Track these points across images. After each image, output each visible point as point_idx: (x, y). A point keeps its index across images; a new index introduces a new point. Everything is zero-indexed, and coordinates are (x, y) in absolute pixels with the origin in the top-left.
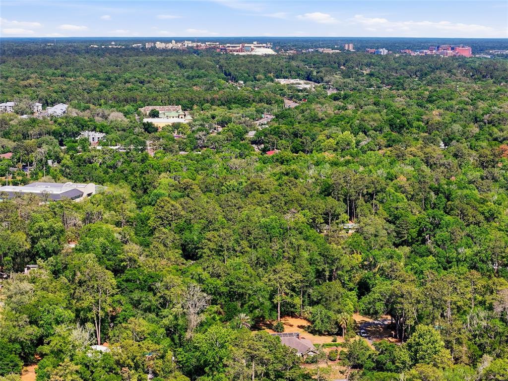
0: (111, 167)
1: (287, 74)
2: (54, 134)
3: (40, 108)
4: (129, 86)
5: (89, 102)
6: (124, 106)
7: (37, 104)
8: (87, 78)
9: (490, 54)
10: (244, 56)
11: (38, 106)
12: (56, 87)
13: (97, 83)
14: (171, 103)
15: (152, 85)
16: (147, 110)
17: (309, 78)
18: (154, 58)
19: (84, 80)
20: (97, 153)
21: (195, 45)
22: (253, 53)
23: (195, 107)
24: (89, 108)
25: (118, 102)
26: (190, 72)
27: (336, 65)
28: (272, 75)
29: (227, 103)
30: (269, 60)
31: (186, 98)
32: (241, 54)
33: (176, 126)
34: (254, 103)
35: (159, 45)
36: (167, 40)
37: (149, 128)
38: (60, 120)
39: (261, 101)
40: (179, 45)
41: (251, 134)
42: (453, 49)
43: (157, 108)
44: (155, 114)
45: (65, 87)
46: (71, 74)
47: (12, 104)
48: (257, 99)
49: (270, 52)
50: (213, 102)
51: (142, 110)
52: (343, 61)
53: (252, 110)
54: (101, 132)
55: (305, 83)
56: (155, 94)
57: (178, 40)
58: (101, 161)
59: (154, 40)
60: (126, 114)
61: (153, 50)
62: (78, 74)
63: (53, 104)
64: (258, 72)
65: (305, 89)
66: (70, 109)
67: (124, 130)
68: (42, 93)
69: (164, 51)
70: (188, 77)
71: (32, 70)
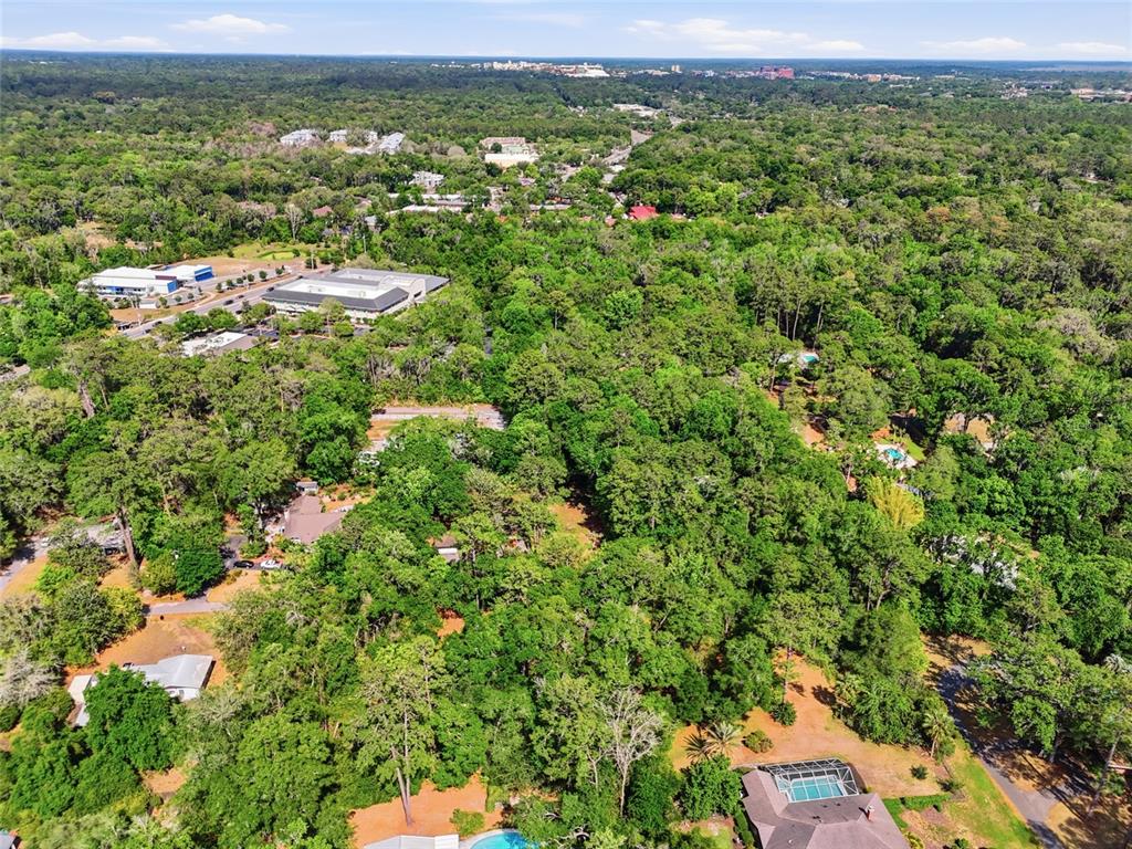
0: (447, 243)
1: (625, 99)
2: (384, 178)
3: (375, 137)
4: (469, 112)
5: (426, 132)
6: (465, 137)
7: (372, 133)
8: (427, 101)
9: (813, 76)
10: (579, 78)
11: (373, 135)
12: (393, 112)
13: (437, 107)
14: (513, 134)
15: (493, 111)
16: (488, 142)
17: (647, 104)
18: (493, 80)
19: (423, 103)
20: (430, 220)
21: (530, 65)
22: (587, 75)
23: (539, 139)
24: (426, 140)
25: (458, 134)
26: (528, 97)
27: (670, 89)
28: (610, 100)
29: (571, 134)
30: (604, 83)
31: (529, 129)
32: (576, 76)
33: (523, 166)
34: (601, 136)
35: (497, 66)
36: (503, 61)
37: (493, 170)
38: (391, 159)
39: (608, 132)
40: (515, 65)
41: (608, 179)
42: (776, 70)
43: (499, 140)
44: (497, 149)
45: (403, 112)
46: (409, 96)
47: (344, 132)
48: (604, 130)
49: (602, 73)
50: (557, 133)
51: (482, 142)
52: (676, 85)
53: (600, 143)
54: (439, 173)
55: (646, 110)
56: (496, 124)
57: (515, 61)
58: (434, 231)
59: (491, 60)
60: (466, 148)
61: (492, 72)
62: (418, 96)
63: (389, 132)
64: (596, 96)
65: (647, 118)
66: (406, 141)
67: (464, 173)
68: (378, 121)
69: (501, 73)
70: (527, 102)
71: (371, 91)
